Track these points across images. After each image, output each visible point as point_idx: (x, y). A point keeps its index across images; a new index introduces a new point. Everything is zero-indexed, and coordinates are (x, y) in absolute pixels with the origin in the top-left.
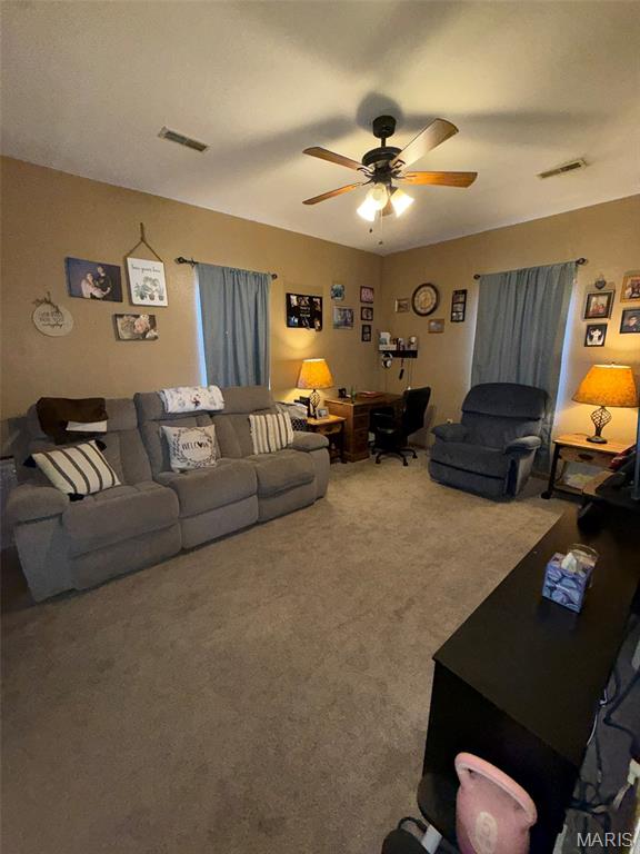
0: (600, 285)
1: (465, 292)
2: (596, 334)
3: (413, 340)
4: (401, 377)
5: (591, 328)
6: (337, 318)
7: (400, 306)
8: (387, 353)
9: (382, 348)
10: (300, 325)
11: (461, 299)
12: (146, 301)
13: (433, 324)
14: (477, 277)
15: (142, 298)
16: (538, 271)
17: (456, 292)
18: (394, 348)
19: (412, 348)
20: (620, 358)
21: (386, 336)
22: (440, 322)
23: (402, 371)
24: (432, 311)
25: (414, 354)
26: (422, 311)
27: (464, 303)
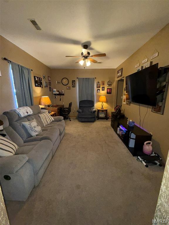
0: (98, 82)
1: (75, 81)
2: (99, 91)
3: (63, 91)
4: (60, 100)
5: (98, 90)
6: (45, 85)
7: (58, 82)
8: (55, 94)
9: (54, 93)
10: (38, 86)
11: (74, 82)
13: (68, 87)
14: (77, 78)
16: (89, 78)
17: (73, 81)
18: (58, 93)
19: (63, 93)
20: (103, 94)
21: (55, 90)
22: (69, 87)
23: (61, 99)
24: (67, 84)
25: (63, 95)
26: (65, 84)
27: (75, 83)
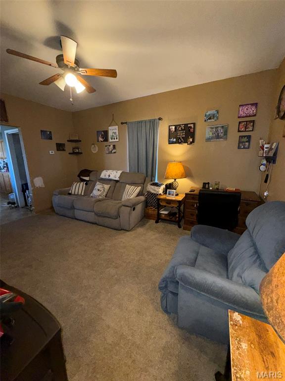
4: (266, 181)
6: (209, 134)
12: (113, 140)
15: (112, 139)
23: (267, 176)
